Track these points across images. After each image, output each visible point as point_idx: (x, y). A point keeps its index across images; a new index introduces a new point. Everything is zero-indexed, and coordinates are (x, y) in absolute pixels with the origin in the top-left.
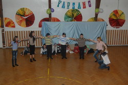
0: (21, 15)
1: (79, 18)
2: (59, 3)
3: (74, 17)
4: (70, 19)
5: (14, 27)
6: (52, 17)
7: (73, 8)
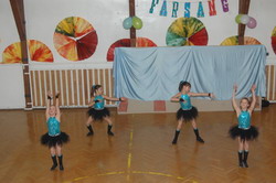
0: (67, 34)
1: (200, 38)
2: (153, 5)
3: (189, 36)
4: (179, 40)
5: (51, 60)
6: (138, 35)
7: (187, 15)
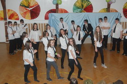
1: (89, 9)
3: (84, 8)
4: (79, 10)
5: (18, 19)
6: (59, 8)
